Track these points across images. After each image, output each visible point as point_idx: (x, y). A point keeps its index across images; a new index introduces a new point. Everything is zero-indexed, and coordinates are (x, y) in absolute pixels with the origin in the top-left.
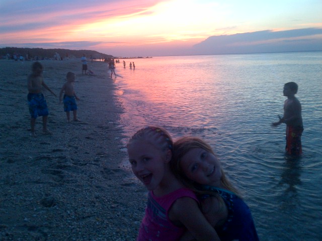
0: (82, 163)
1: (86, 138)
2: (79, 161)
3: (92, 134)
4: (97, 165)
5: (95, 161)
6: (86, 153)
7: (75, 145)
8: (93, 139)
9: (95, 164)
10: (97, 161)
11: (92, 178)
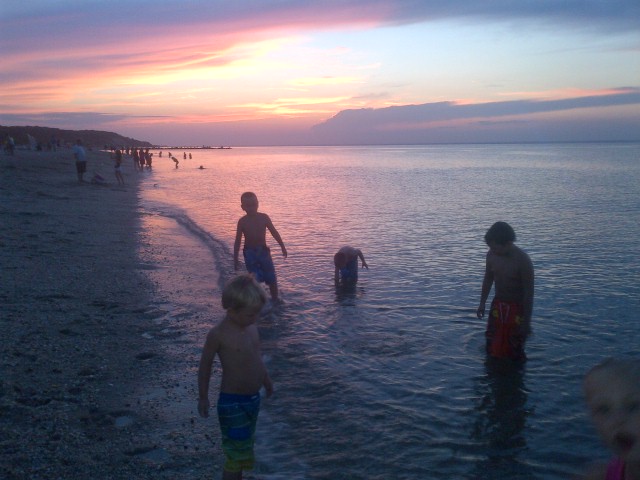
0: (39, 397)
1: (62, 332)
2: (34, 394)
3: (78, 322)
4: (76, 402)
5: (71, 391)
6: (55, 371)
7: (32, 353)
8: (77, 334)
9: (70, 400)
10: (76, 391)
11: (57, 438)
